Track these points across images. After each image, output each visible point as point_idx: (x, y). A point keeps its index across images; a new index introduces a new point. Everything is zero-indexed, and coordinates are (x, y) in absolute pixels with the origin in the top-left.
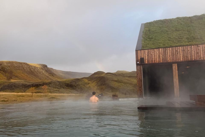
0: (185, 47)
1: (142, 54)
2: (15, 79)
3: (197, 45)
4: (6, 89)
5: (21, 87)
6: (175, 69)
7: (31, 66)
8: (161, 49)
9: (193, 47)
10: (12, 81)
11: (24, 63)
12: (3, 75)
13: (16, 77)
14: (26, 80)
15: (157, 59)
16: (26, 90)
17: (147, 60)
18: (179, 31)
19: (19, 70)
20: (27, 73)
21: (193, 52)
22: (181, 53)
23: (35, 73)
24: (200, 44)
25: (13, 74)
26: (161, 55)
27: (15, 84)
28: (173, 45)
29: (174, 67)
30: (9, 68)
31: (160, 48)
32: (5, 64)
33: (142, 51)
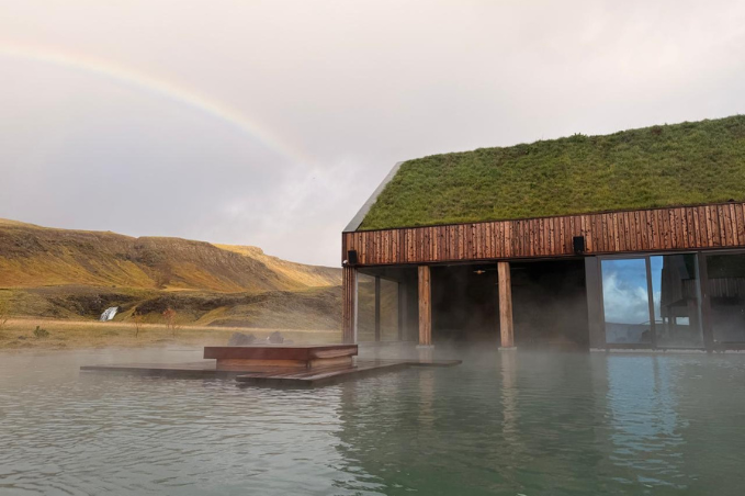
0: (444, 228)
1: (356, 241)
2: (178, 286)
3: (471, 224)
4: (149, 311)
5: (189, 307)
6: (423, 277)
7: (220, 250)
8: (394, 231)
9: (461, 227)
10: (169, 289)
11: (203, 243)
12: (147, 273)
13: (181, 278)
14: (206, 287)
15: (387, 255)
16: (201, 315)
17: (364, 257)
18: (460, 185)
19: (189, 260)
20: (209, 270)
21: (461, 241)
22: (436, 242)
23: (230, 269)
24: (476, 223)
25: (172, 271)
26: (394, 245)
27: (173, 298)
28: (421, 223)
29: (420, 274)
30: (162, 255)
31: (392, 229)
32: (154, 246)
33: (356, 234)
